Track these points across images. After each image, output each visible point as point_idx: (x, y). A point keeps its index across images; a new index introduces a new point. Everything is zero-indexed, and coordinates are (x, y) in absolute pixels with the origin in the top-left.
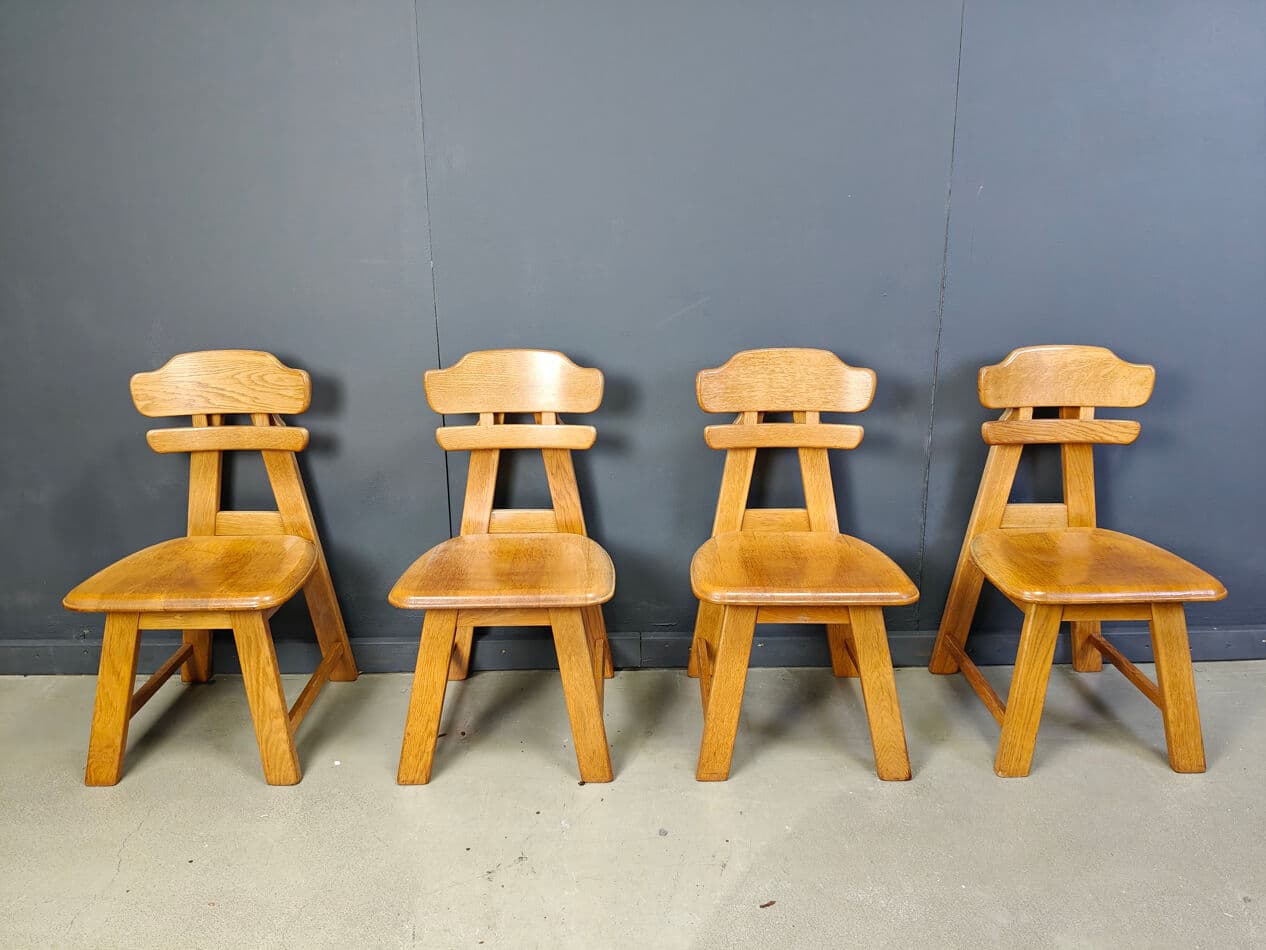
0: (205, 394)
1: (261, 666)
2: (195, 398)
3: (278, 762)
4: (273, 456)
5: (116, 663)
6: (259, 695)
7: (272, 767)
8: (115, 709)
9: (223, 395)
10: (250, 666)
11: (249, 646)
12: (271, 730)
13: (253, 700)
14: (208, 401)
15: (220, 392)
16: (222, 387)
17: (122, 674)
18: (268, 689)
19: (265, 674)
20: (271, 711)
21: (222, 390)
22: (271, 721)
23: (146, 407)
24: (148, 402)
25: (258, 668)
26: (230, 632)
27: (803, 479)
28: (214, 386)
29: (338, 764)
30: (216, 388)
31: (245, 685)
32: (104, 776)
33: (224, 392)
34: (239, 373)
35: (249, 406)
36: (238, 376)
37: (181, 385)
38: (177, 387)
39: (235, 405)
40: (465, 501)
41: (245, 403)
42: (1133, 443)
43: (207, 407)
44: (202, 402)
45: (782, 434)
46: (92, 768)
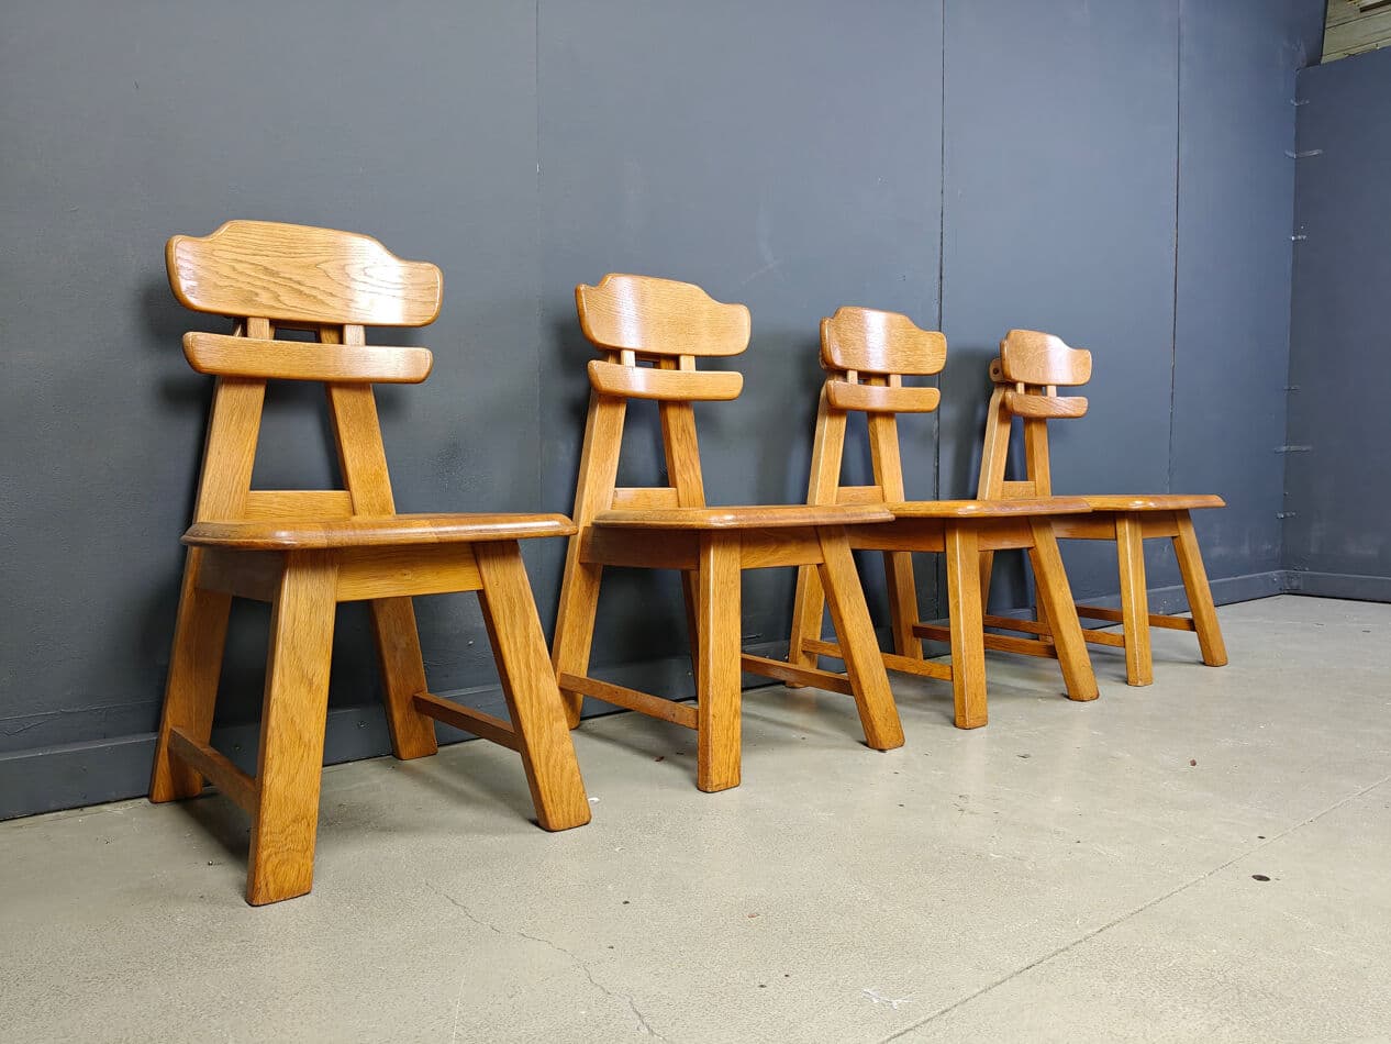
0: (271, 286)
1: (532, 640)
2: (259, 291)
3: (565, 788)
4: (347, 392)
5: (305, 659)
7: (556, 799)
10: (515, 644)
11: (512, 611)
12: (552, 740)
13: (524, 697)
14: (277, 298)
15: (298, 287)
16: (298, 278)
18: (543, 676)
19: (536, 650)
20: (550, 710)
21: (299, 283)
22: (551, 725)
23: (193, 291)
24: (193, 283)
25: (527, 645)
26: (482, 594)
27: (879, 453)
28: (287, 276)
29: (596, 799)
30: (290, 279)
31: (511, 677)
32: (293, 875)
33: (302, 288)
34: (326, 261)
35: (338, 312)
36: (323, 266)
37: (239, 266)
38: (234, 269)
39: (320, 309)
40: (585, 474)
41: (333, 308)
42: (1085, 414)
43: (273, 307)
44: (264, 298)
45: (877, 397)
46: (269, 867)
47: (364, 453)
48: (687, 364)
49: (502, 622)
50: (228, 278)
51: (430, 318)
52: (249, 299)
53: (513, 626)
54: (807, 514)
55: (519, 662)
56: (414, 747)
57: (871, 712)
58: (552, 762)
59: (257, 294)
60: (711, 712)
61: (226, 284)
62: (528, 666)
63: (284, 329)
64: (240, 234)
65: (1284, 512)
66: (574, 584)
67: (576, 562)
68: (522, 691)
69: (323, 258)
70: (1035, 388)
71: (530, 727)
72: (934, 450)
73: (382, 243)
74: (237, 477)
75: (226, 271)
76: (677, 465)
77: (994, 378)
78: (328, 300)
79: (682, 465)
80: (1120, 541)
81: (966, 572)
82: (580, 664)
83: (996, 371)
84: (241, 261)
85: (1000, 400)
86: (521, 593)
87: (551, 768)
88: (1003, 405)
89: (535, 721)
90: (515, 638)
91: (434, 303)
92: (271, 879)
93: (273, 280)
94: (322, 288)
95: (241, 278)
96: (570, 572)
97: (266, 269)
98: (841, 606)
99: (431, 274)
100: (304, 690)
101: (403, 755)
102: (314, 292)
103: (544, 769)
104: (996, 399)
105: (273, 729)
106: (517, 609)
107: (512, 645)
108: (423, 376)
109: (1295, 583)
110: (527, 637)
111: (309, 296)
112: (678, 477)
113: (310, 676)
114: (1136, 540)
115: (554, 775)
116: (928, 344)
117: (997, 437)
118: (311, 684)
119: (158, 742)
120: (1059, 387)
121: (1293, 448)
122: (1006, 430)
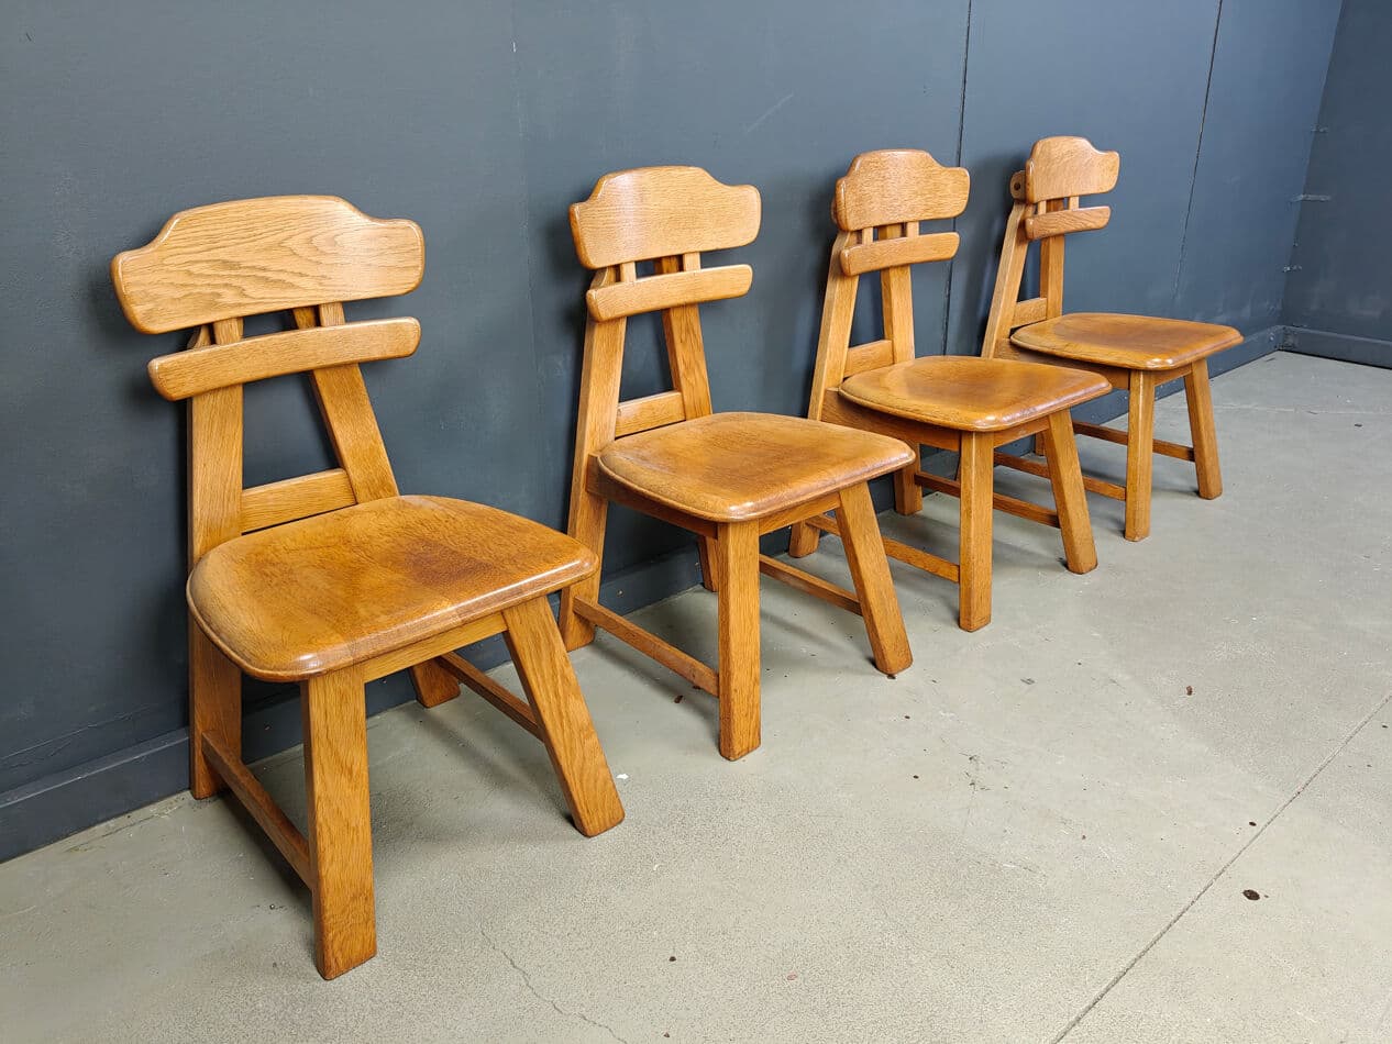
0: (235, 282)
1: (558, 668)
2: (220, 291)
3: (599, 799)
4: (334, 377)
5: (342, 751)
6: (560, 713)
7: (592, 809)
8: (356, 829)
9: (267, 279)
10: (543, 677)
11: (538, 646)
12: (584, 758)
13: (555, 725)
14: (242, 293)
15: (263, 274)
16: (263, 264)
17: (355, 769)
18: (572, 700)
19: (565, 679)
21: (264, 269)
22: (583, 744)
23: (149, 314)
24: (150, 306)
25: (555, 674)
26: (506, 635)
27: (890, 304)
28: (249, 265)
29: (624, 776)
30: (254, 267)
31: (540, 708)
32: (359, 947)
33: (268, 274)
34: (291, 237)
35: (313, 293)
36: (289, 243)
37: (195, 269)
38: (189, 273)
39: (290, 293)
40: (587, 399)
41: (305, 289)
42: (1105, 226)
43: (240, 305)
44: (229, 297)
45: (891, 252)
46: (336, 946)
47: (356, 431)
48: (692, 262)
49: (528, 657)
50: (186, 285)
51: (413, 285)
52: (212, 305)
53: (539, 659)
54: (830, 481)
55: (548, 693)
56: (438, 694)
57: (883, 643)
58: (585, 778)
59: (219, 295)
60: (733, 688)
61: (183, 293)
62: (556, 695)
63: (253, 324)
64: (188, 231)
65: (1291, 265)
66: (582, 513)
67: (582, 490)
68: (553, 720)
69: (285, 234)
70: (1058, 203)
71: (562, 752)
72: (945, 279)
73: (350, 202)
74: (228, 485)
75: (182, 280)
76: (682, 368)
77: (1015, 194)
78: (296, 280)
79: (687, 368)
80: (1133, 395)
81: (980, 474)
82: (592, 586)
83: (1017, 187)
84: (197, 262)
85: (1019, 219)
86: (544, 626)
87: (584, 782)
88: (1022, 225)
89: (567, 744)
90: (542, 671)
91: (416, 267)
92: (339, 955)
93: (233, 273)
94: (289, 269)
95: (199, 282)
96: (577, 500)
97: (224, 262)
98: (856, 546)
99: (408, 233)
100: (344, 780)
101: (428, 703)
102: (282, 276)
103: (578, 786)
104: (1015, 217)
105: (321, 825)
106: (542, 642)
107: (540, 679)
108: (411, 350)
109: (1290, 341)
110: (554, 666)
111: (275, 281)
112: (683, 382)
113: (349, 765)
114: (1148, 394)
115: (587, 789)
116: (951, 184)
117: (1013, 258)
118: (351, 772)
119: (191, 743)
120: (1082, 198)
121: (1311, 197)
122: (1024, 250)
